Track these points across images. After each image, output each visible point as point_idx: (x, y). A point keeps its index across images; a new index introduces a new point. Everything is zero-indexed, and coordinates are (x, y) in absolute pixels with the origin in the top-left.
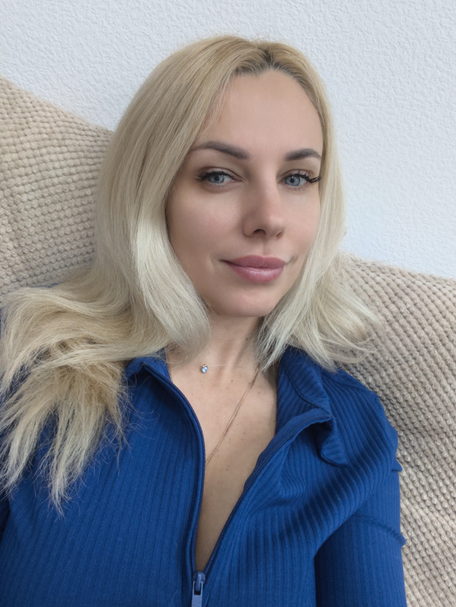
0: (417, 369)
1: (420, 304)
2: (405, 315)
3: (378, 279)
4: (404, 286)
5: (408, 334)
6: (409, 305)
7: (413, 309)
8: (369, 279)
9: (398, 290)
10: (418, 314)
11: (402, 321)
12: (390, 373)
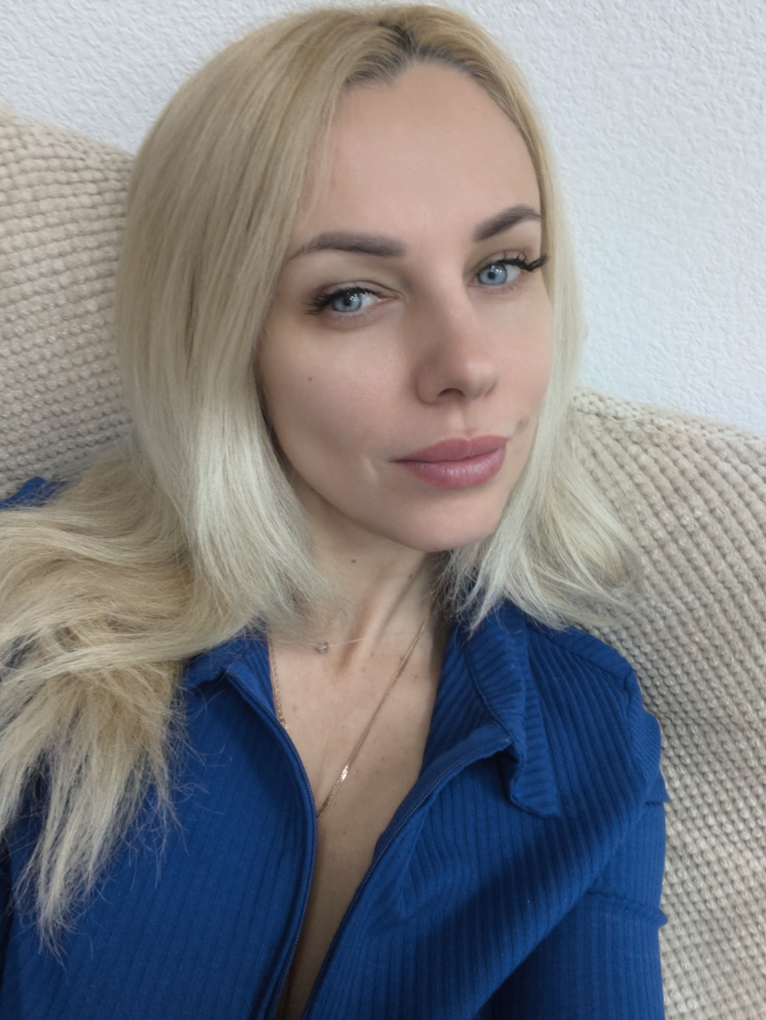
0: (708, 624)
1: (723, 510)
2: (690, 529)
3: (644, 459)
4: (693, 473)
5: (695, 565)
6: (698, 513)
7: (707, 519)
8: (627, 459)
9: (681, 482)
10: (717, 530)
11: (684, 541)
12: (658, 628)
